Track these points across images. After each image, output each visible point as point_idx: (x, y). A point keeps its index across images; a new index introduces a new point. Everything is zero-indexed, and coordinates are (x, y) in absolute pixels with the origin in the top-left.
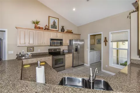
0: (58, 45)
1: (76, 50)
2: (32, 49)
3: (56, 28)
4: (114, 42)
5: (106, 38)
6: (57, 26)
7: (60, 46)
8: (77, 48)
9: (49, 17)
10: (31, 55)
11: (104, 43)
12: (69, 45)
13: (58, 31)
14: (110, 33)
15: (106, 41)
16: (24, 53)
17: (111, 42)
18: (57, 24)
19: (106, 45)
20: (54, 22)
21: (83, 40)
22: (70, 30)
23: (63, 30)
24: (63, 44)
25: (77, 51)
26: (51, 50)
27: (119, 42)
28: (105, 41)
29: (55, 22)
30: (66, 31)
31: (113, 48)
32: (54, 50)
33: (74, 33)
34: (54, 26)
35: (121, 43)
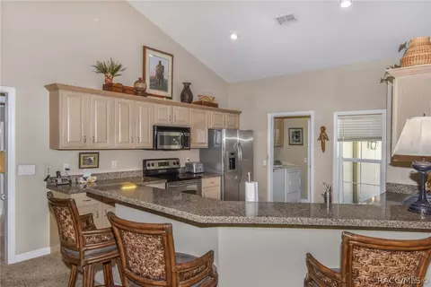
0: (173, 147)
1: (233, 163)
2: (92, 158)
3: (165, 89)
4: (346, 140)
5: (323, 129)
6: (167, 81)
7: (183, 149)
8: (232, 156)
9: (145, 48)
10: (95, 178)
11: (320, 142)
12: (206, 146)
13: (171, 98)
14: (335, 115)
15: (323, 137)
16: (70, 173)
17: (339, 140)
18: (167, 75)
19: (323, 149)
20: (160, 68)
21: (249, 133)
22: (208, 95)
23: (186, 96)
24: (192, 146)
25: (234, 168)
26: (153, 165)
27: (360, 143)
28: (320, 139)
29: (163, 67)
30: (196, 99)
31: (344, 157)
32: (160, 164)
33: (220, 107)
34: (159, 81)
35: (365, 144)
